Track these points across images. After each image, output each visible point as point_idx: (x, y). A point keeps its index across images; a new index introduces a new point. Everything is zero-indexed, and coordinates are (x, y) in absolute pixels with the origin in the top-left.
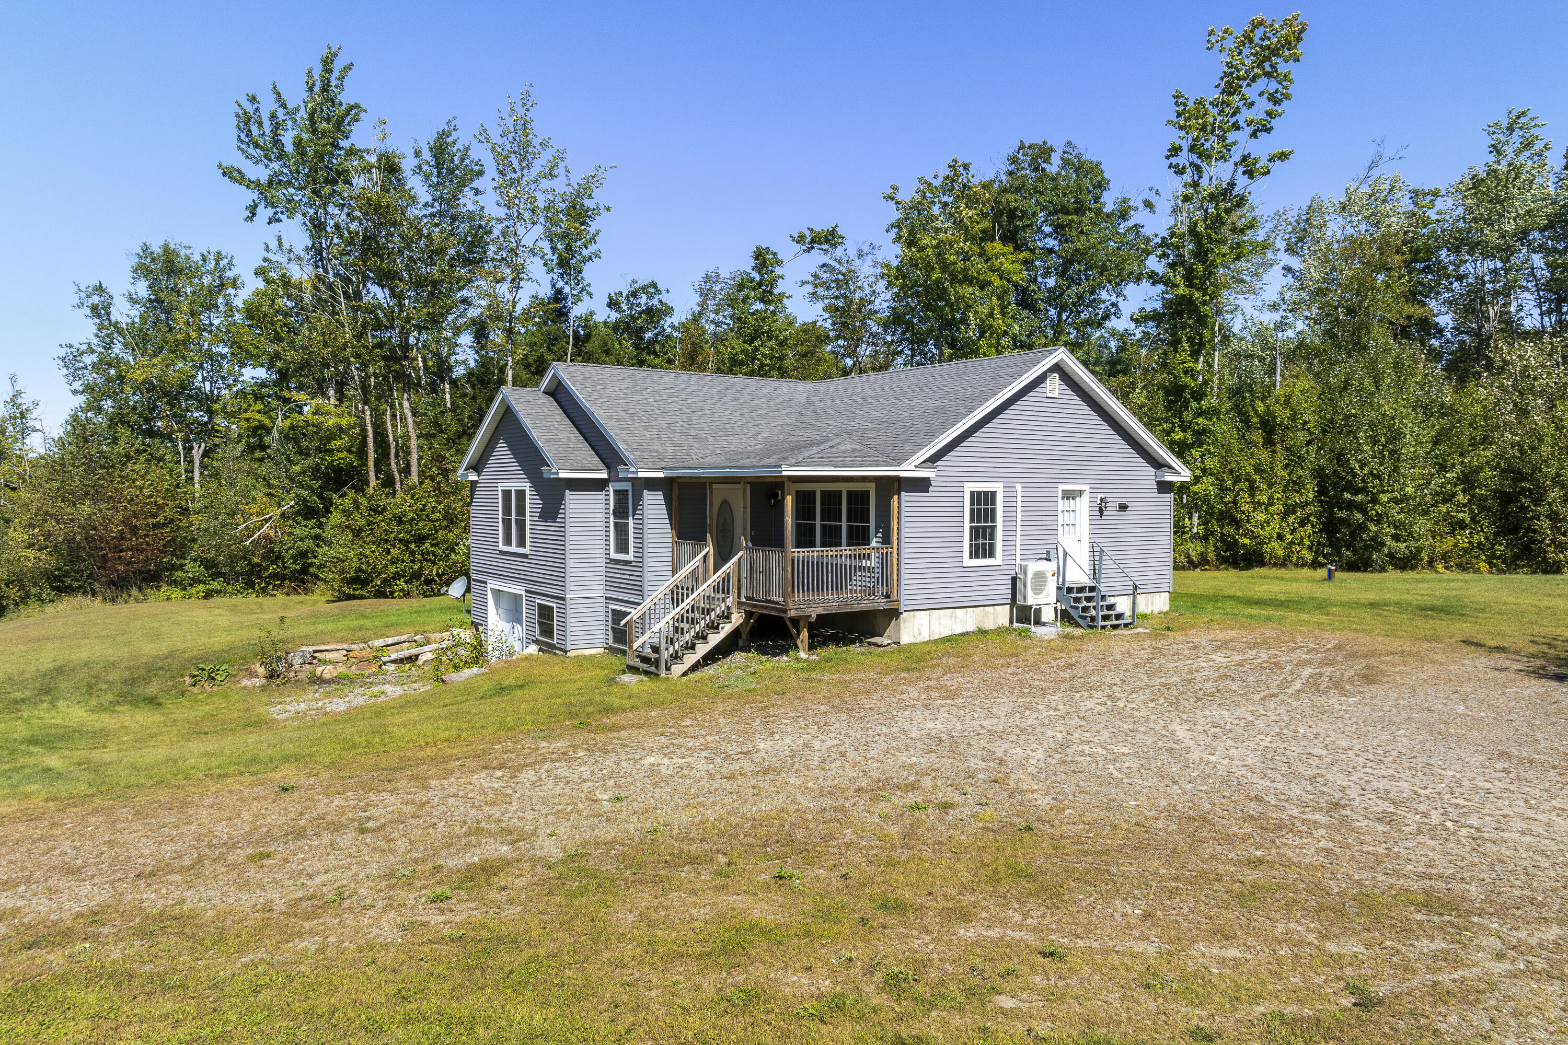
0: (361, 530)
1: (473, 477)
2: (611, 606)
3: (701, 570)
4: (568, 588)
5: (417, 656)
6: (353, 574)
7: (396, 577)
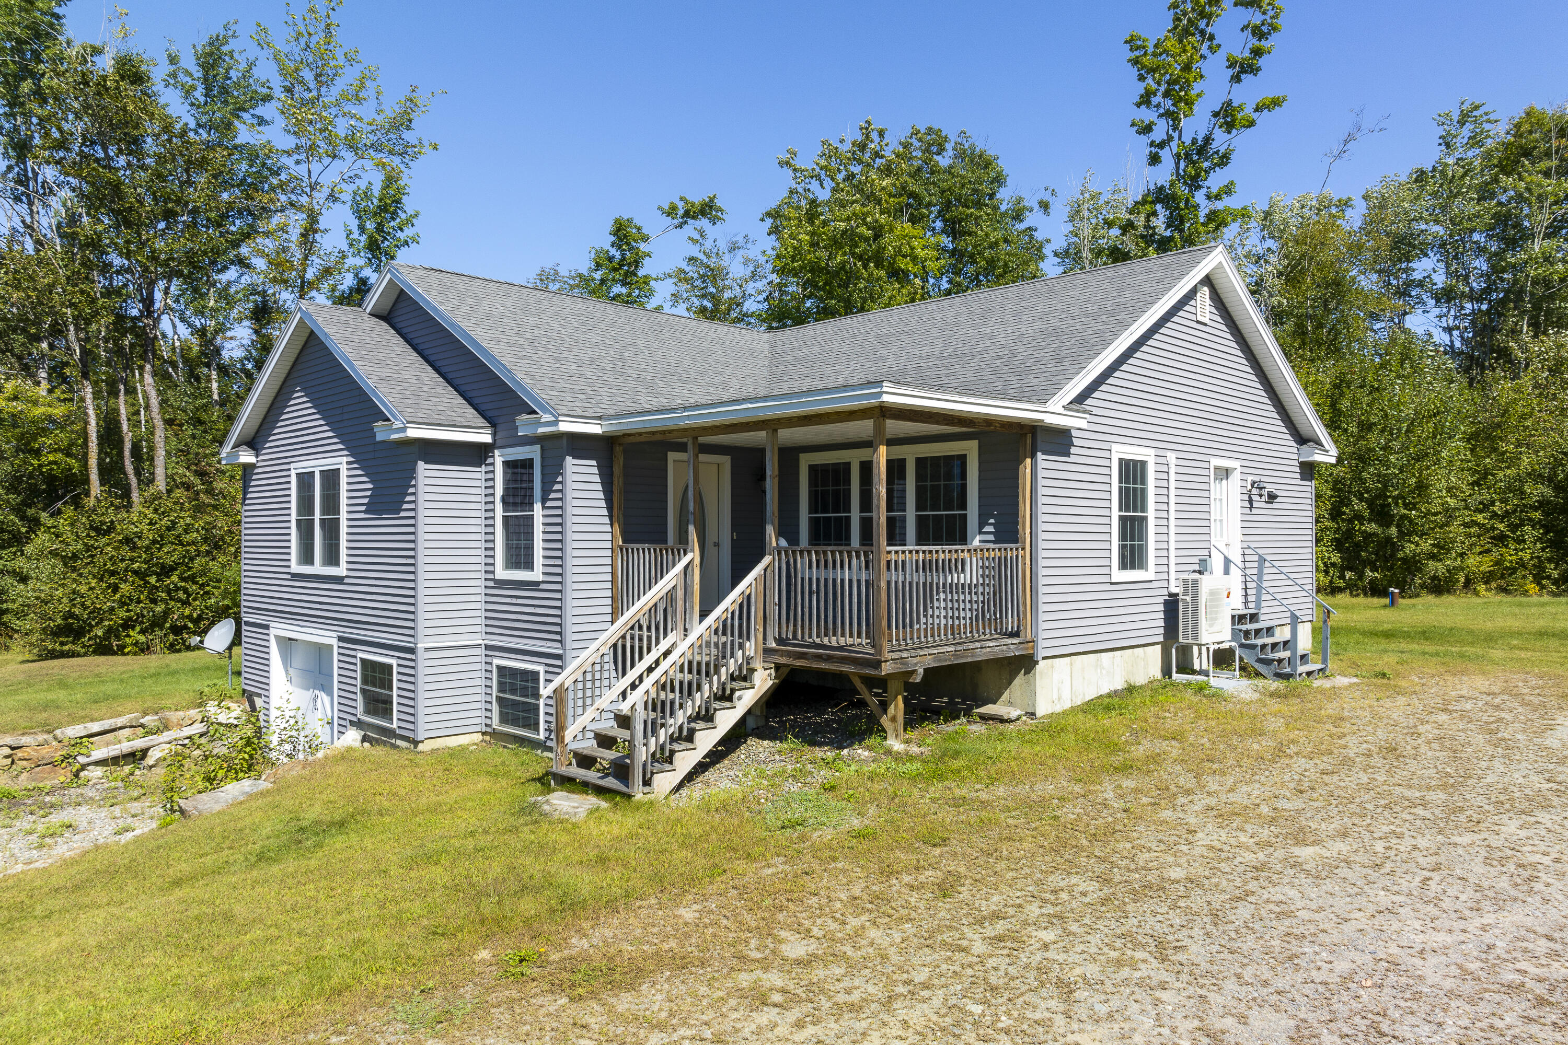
0: (75, 557)
1: (247, 457)
2: (496, 662)
3: (680, 593)
4: (421, 632)
5: (145, 752)
6: (59, 621)
7: (127, 624)
